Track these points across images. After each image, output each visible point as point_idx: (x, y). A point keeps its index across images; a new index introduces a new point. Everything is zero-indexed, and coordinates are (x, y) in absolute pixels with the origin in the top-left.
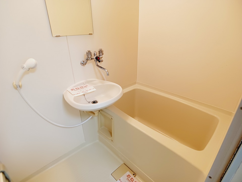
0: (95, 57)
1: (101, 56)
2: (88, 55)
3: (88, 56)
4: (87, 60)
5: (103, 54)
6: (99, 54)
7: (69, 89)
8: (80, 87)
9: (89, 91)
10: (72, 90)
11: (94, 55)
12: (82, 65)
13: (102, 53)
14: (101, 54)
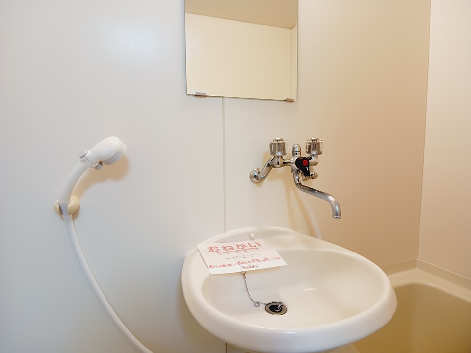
0: (293, 160)
1: (313, 159)
2: (275, 150)
3: (273, 153)
4: (270, 166)
5: (320, 153)
6: (309, 152)
7: (203, 246)
8: (238, 246)
9: (262, 265)
10: (211, 249)
11: (294, 153)
12: (254, 182)
13: (319, 149)
14: (314, 153)
